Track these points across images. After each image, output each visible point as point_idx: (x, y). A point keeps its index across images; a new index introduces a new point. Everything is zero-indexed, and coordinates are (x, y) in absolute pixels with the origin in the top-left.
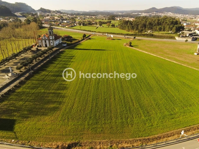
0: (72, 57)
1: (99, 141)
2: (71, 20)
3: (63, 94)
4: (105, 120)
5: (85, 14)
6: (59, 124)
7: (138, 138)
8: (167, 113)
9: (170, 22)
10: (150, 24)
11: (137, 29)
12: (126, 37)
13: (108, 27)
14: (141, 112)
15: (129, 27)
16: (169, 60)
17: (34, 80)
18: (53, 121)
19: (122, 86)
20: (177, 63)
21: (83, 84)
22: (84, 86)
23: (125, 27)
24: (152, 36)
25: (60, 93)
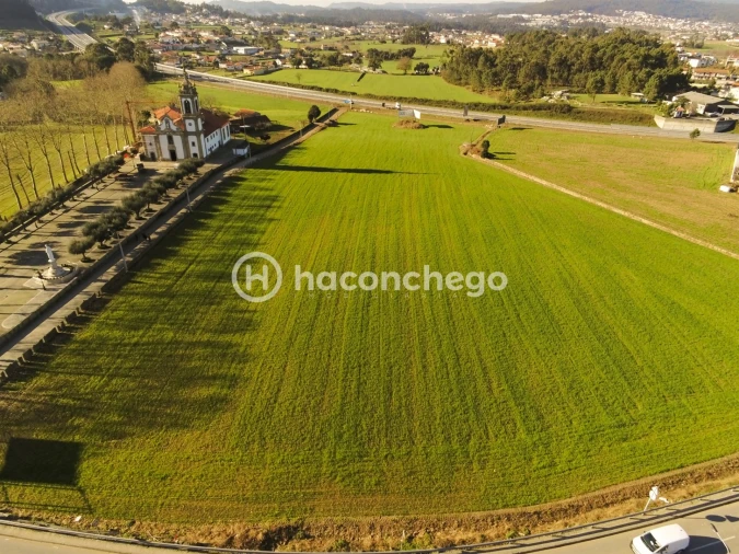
0: (270, 201)
1: (370, 519)
2: (261, 43)
3: (242, 349)
4: (389, 443)
5: (317, 18)
6: (231, 460)
7: (501, 511)
8: (605, 419)
9: (637, 57)
10: (563, 63)
11: (513, 83)
12: (472, 114)
13: (402, 72)
14: (516, 414)
15: (483, 77)
16: (626, 214)
17: (137, 294)
18: (209, 451)
19: (451, 316)
20: (655, 225)
21: (312, 308)
22: (316, 318)
23: (467, 74)
24: (567, 111)
25: (230, 345)
